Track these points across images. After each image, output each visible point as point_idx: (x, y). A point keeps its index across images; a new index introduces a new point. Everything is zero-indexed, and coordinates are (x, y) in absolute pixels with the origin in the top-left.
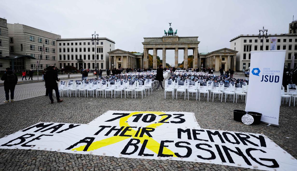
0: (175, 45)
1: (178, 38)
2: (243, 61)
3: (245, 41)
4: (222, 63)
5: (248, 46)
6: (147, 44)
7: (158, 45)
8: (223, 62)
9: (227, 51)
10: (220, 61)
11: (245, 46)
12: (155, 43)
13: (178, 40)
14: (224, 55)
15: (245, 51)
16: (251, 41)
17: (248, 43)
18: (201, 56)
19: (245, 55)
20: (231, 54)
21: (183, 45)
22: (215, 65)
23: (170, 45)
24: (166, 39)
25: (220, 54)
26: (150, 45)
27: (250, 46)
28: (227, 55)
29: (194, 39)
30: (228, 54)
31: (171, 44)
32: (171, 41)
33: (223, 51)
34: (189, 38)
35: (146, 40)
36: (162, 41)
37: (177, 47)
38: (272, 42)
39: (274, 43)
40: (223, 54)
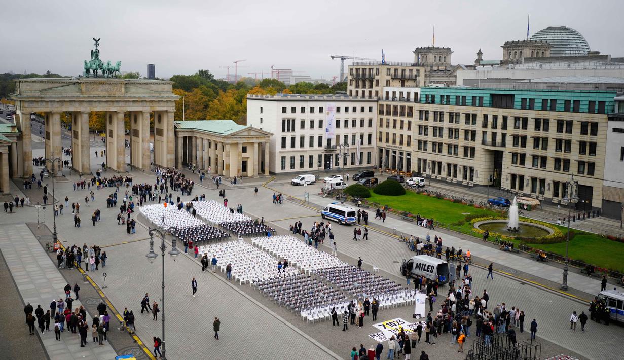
0: (115, 104)
1: (123, 86)
2: (280, 152)
3: (284, 110)
4: (243, 158)
5: (289, 121)
6: (32, 102)
7: (69, 104)
8: (245, 155)
9: (253, 133)
10: (239, 155)
11: (284, 121)
12: (61, 100)
13: (123, 90)
14: (246, 142)
15: (284, 130)
16: (294, 110)
17: (289, 115)
19: (284, 139)
20: (260, 139)
21: (136, 104)
22: (229, 165)
23: (102, 105)
24: (89, 87)
25: (239, 139)
26: (44, 104)
27: (293, 121)
28: (253, 141)
29: (164, 89)
30: (255, 139)
31: (107, 101)
32: (105, 93)
33: (246, 133)
34: (152, 85)
35: (27, 86)
36: (79, 92)
37: (122, 108)
38: (328, 113)
39: (331, 114)
40: (245, 139)
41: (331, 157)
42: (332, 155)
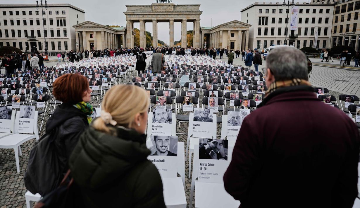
0: (169, 16)
2: (257, 37)
3: (261, 11)
4: (231, 41)
5: (263, 18)
6: (131, 15)
7: (147, 16)
8: (232, 39)
9: (237, 25)
10: (228, 38)
11: (260, 18)
12: (143, 14)
13: (173, 8)
14: (233, 30)
15: (260, 24)
16: (267, 11)
17: (264, 14)
18: (204, 32)
19: (259, 30)
20: (242, 28)
21: (180, 16)
22: (222, 43)
23: (163, 16)
24: (156, 7)
25: (228, 28)
26: (135, 16)
27: (267, 18)
28: (238, 30)
29: (195, 9)
30: (239, 28)
31: (165, 14)
32: (164, 11)
33: (233, 25)
34: (188, 7)
35: (130, 8)
36: (152, 10)
37: (172, 18)
38: (293, 13)
39: (295, 14)
40: (232, 28)
41: (294, 43)
42: (294, 41)
